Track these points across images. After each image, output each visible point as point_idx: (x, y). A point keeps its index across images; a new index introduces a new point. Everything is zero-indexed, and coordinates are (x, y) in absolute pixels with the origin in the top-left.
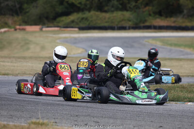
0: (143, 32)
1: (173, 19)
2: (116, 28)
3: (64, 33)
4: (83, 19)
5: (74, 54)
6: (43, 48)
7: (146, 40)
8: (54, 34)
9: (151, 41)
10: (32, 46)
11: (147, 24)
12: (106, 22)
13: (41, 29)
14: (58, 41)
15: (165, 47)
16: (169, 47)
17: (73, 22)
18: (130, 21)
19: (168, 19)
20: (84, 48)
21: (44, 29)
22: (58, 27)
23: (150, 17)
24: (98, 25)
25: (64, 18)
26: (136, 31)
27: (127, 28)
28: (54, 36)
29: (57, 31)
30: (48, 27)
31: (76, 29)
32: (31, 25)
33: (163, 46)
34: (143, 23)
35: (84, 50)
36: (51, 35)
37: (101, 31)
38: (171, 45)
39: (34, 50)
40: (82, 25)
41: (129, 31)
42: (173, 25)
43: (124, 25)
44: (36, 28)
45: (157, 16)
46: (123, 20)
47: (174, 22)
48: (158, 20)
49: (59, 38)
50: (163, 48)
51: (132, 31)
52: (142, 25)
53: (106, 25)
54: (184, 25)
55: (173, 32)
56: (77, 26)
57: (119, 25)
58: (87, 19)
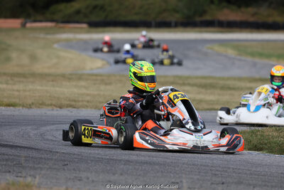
0: (201, 32)
1: (251, 10)
2: (153, 23)
3: (65, 32)
4: (95, 7)
5: (92, 69)
6: (33, 58)
7: (208, 46)
8: (47, 34)
9: (217, 48)
10: (14, 55)
11: (208, 17)
12: (136, 14)
13: (24, 25)
14: (56, 46)
15: (243, 58)
16: (249, 59)
17: (78, 12)
18: (177, 12)
19: (243, 9)
20: (103, 59)
21: (28, 25)
22: (52, 21)
23: (213, 7)
24: (123, 19)
25: (62, 6)
26: (188, 29)
27: (173, 24)
28: (49, 37)
29: (51, 28)
30: (35, 21)
31: (85, 26)
32: (6, 17)
33: (239, 57)
34: (201, 15)
35: (104, 62)
36: (42, 35)
37: (128, 29)
38: (253, 55)
39: (18, 61)
40: (94, 18)
41: (177, 29)
42: (251, 19)
43: (168, 20)
44: (15, 23)
45: (224, 4)
46: (165, 10)
47: (254, 15)
48: (226, 11)
49: (58, 41)
50: (240, 60)
51: (181, 29)
52: (198, 19)
53: (136, 18)
54: (270, 20)
55: (251, 32)
56: (86, 20)
57: (159, 20)
58: (102, 8)
